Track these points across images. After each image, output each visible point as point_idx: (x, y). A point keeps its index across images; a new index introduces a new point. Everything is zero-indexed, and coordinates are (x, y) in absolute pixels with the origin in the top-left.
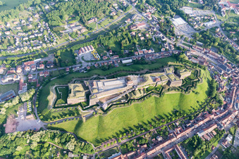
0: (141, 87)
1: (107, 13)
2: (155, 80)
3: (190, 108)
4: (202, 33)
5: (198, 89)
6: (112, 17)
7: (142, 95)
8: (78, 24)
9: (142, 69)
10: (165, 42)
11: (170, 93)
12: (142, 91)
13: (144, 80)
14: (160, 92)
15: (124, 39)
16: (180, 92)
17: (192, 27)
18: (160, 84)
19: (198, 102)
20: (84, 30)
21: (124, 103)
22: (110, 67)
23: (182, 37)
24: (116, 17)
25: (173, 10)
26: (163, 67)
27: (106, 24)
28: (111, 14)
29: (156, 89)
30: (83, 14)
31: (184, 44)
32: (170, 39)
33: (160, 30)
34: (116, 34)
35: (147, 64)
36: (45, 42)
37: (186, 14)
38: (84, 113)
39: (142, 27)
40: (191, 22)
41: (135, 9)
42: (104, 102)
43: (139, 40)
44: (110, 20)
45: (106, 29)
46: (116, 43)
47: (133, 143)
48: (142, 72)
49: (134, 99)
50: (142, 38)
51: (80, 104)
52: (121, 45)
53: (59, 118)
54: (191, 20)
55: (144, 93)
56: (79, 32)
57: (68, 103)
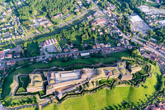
0: (94, 79)
1: (72, 9)
2: (107, 74)
3: (139, 101)
4: (156, 30)
5: (147, 83)
6: (75, 13)
7: (95, 86)
8: (45, 19)
9: (98, 63)
10: (122, 37)
11: (121, 86)
12: (95, 84)
13: (97, 74)
14: (111, 84)
15: (85, 33)
16: (130, 86)
17: (148, 24)
18: (111, 77)
19: (146, 95)
20: (50, 25)
21: (77, 94)
22: (69, 59)
23: (137, 33)
25: (131, 9)
26: (116, 61)
27: (70, 19)
28: (75, 11)
29: (108, 82)
30: (50, 10)
31: (138, 40)
32: (126, 34)
33: (117, 27)
34: (78, 29)
35: (103, 57)
36: (15, 34)
37: (143, 13)
38: (41, 101)
39: (102, 23)
40: (147, 19)
41: (97, 7)
42: (60, 92)
43: (98, 35)
44: (74, 16)
45: (69, 24)
46: (77, 37)
48: (97, 65)
49: (87, 91)
50: (101, 33)
51: (38, 93)
52: (81, 39)
53: (18, 104)
54: (147, 18)
55: (97, 85)
56: (45, 26)
57: (28, 91)
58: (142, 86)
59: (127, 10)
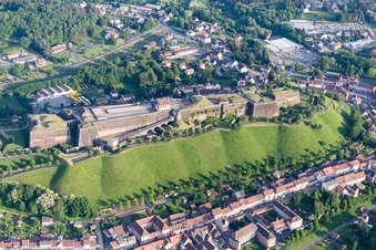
0: (188, 114)
1: (97, 34)
2: (217, 103)
3: (305, 153)
6: (111, 42)
8: (27, 54)
12: (191, 123)
14: (232, 124)
15: (146, 70)
16: (276, 125)
17: (315, 50)
18: (229, 110)
19: (321, 143)
20: (43, 63)
24: (121, 41)
27: (97, 52)
28: (107, 37)
29: (223, 120)
30: (38, 34)
32: (259, 70)
33: (232, 57)
34: (125, 65)
37: (298, 31)
38: (68, 157)
40: (311, 43)
41: (167, 29)
43: (184, 75)
44: (107, 47)
46: (124, 80)
47: (182, 205)
50: (190, 72)
51: (58, 146)
54: (310, 40)
55: (197, 125)
56: (31, 67)
57: (33, 143)
58: (307, 124)
59: (253, 28)
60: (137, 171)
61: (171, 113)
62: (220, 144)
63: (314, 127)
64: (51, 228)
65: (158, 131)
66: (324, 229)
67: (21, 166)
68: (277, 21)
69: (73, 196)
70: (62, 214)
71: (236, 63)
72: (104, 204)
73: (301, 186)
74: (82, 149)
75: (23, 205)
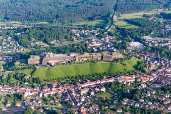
0: (80, 57)
1: (68, 37)
2: (91, 55)
3: (118, 72)
6: (72, 40)
7: (81, 61)
11: (102, 62)
16: (110, 63)
17: (147, 46)
18: (95, 57)
19: (125, 70)
20: (46, 45)
24: (76, 40)
27: (66, 43)
30: (48, 37)
39: (98, 45)
44: (70, 42)
45: (65, 46)
53: (21, 69)
54: (147, 43)
56: (42, 46)
57: (28, 63)
58: (121, 63)
59: (127, 38)
60: (58, 72)
61: (74, 57)
62: (89, 67)
63: (123, 64)
64: (27, 85)
65: (69, 62)
66: (113, 92)
67: (23, 69)
68: (138, 36)
69: (35, 77)
70: (31, 82)
71: (113, 48)
72: (45, 80)
73: (111, 81)
74: (43, 65)
75: (20, 78)
